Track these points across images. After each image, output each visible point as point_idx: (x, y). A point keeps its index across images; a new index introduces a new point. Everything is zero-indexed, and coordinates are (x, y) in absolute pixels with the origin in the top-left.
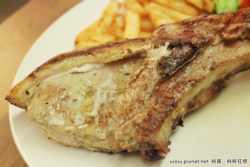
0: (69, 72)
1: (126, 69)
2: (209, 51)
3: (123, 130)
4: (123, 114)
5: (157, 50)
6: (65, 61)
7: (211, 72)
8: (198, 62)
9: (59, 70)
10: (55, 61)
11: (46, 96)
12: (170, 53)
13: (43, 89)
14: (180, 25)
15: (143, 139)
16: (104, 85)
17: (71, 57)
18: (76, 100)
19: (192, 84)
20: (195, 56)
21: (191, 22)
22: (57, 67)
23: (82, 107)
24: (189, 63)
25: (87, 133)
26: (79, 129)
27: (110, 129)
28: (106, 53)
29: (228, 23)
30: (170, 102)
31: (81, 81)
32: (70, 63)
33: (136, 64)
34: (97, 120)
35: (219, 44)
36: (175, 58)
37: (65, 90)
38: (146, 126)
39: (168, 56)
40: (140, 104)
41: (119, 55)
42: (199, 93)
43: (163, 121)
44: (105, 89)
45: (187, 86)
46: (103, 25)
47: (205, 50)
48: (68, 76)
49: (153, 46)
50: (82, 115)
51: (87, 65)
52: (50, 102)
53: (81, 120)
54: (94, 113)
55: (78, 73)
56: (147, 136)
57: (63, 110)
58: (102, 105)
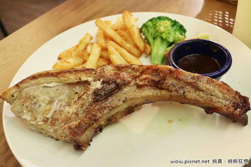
0: (41, 86)
1: (77, 89)
2: (126, 89)
3: (62, 130)
4: (65, 120)
5: (95, 82)
6: (39, 79)
7: (124, 103)
8: (118, 95)
9: (35, 84)
10: (33, 77)
11: (23, 100)
12: (101, 87)
13: (23, 95)
14: (114, 68)
15: (72, 138)
16: (61, 98)
17: (44, 77)
18: (41, 105)
19: (109, 109)
20: (116, 91)
21: (122, 67)
22: (34, 82)
23: (44, 111)
24: (112, 95)
25: (42, 127)
26: (38, 124)
27: (56, 128)
28: (66, 77)
29: (142, 73)
30: (93, 118)
31: (47, 93)
32: (43, 81)
33: (84, 87)
34: (49, 121)
35: (133, 85)
36: (104, 90)
37: (36, 98)
38: (76, 130)
39: (100, 88)
40: (76, 116)
41: (74, 80)
42: (115, 113)
43: (86, 129)
44: (60, 101)
45: (106, 110)
46: (77, 50)
47: (124, 88)
48: (40, 89)
49: (93, 80)
50: (42, 116)
51: (54, 83)
52: (25, 105)
53: (41, 119)
54: (49, 116)
55: (47, 87)
56: (75, 136)
57: (32, 110)
58: (55, 112)
